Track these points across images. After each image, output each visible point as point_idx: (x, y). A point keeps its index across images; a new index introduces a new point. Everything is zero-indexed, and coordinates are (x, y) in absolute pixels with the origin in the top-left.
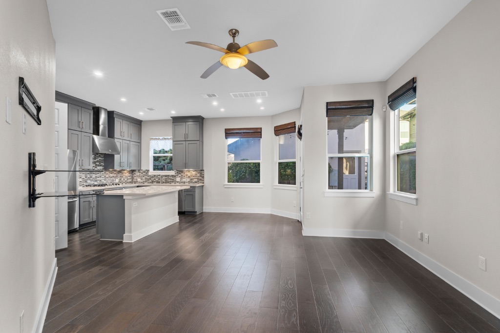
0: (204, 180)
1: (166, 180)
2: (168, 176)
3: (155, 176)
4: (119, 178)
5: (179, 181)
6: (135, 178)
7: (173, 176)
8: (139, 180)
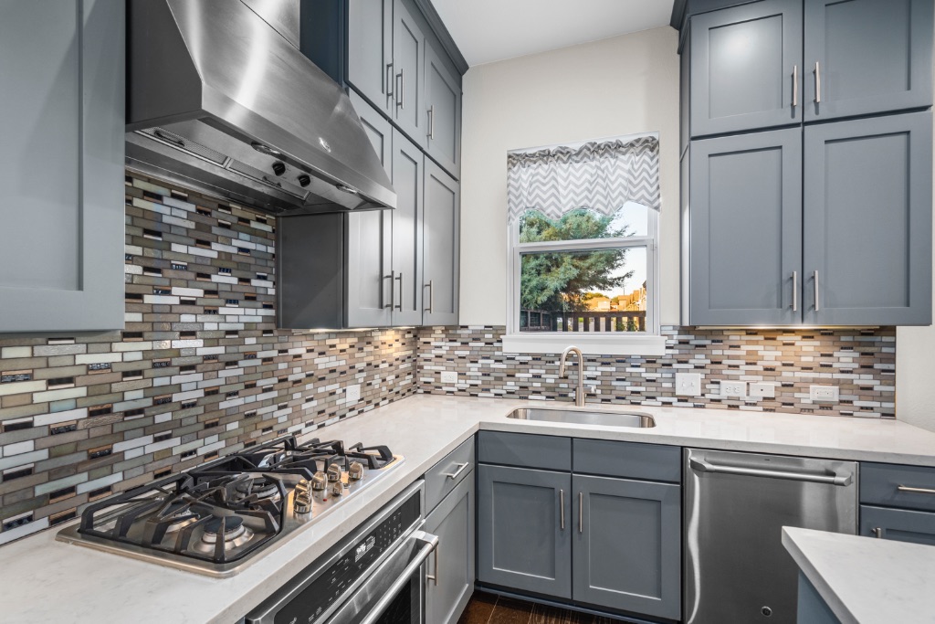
0: (891, 397)
1: (605, 387)
2: (622, 360)
3: (537, 358)
4: (361, 377)
5: (697, 392)
6: (427, 367)
7: (651, 361)
8: (449, 377)
